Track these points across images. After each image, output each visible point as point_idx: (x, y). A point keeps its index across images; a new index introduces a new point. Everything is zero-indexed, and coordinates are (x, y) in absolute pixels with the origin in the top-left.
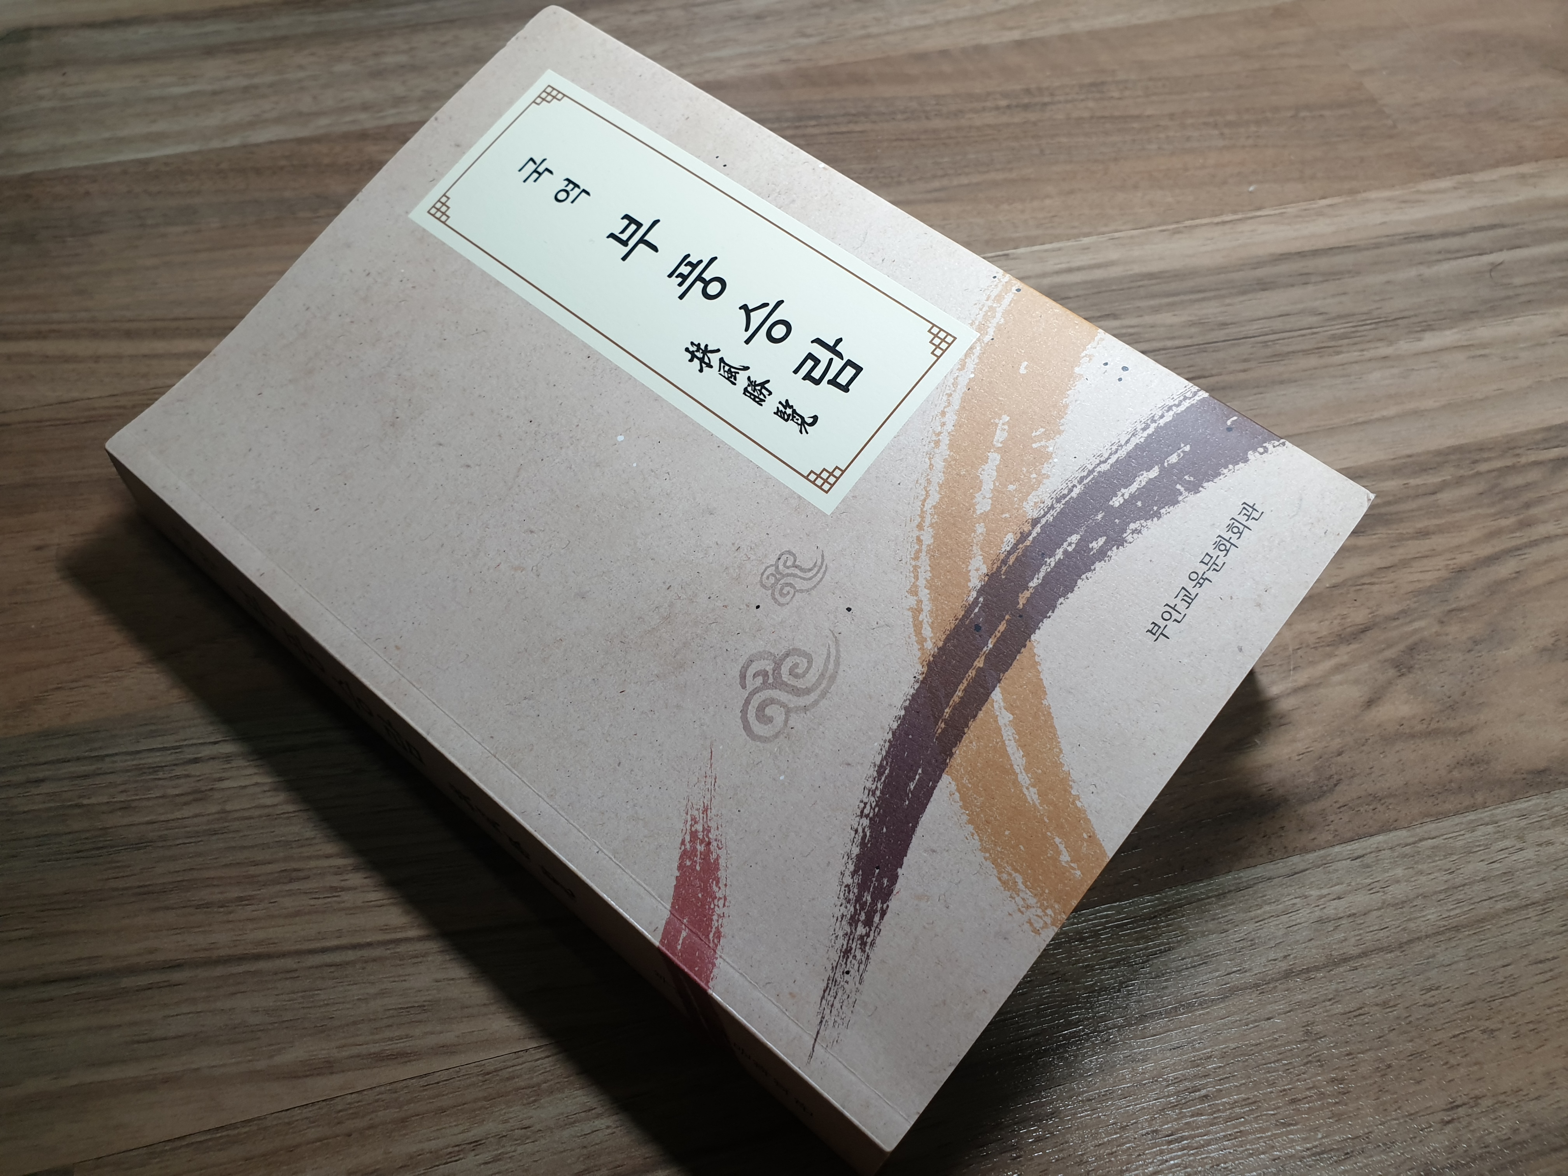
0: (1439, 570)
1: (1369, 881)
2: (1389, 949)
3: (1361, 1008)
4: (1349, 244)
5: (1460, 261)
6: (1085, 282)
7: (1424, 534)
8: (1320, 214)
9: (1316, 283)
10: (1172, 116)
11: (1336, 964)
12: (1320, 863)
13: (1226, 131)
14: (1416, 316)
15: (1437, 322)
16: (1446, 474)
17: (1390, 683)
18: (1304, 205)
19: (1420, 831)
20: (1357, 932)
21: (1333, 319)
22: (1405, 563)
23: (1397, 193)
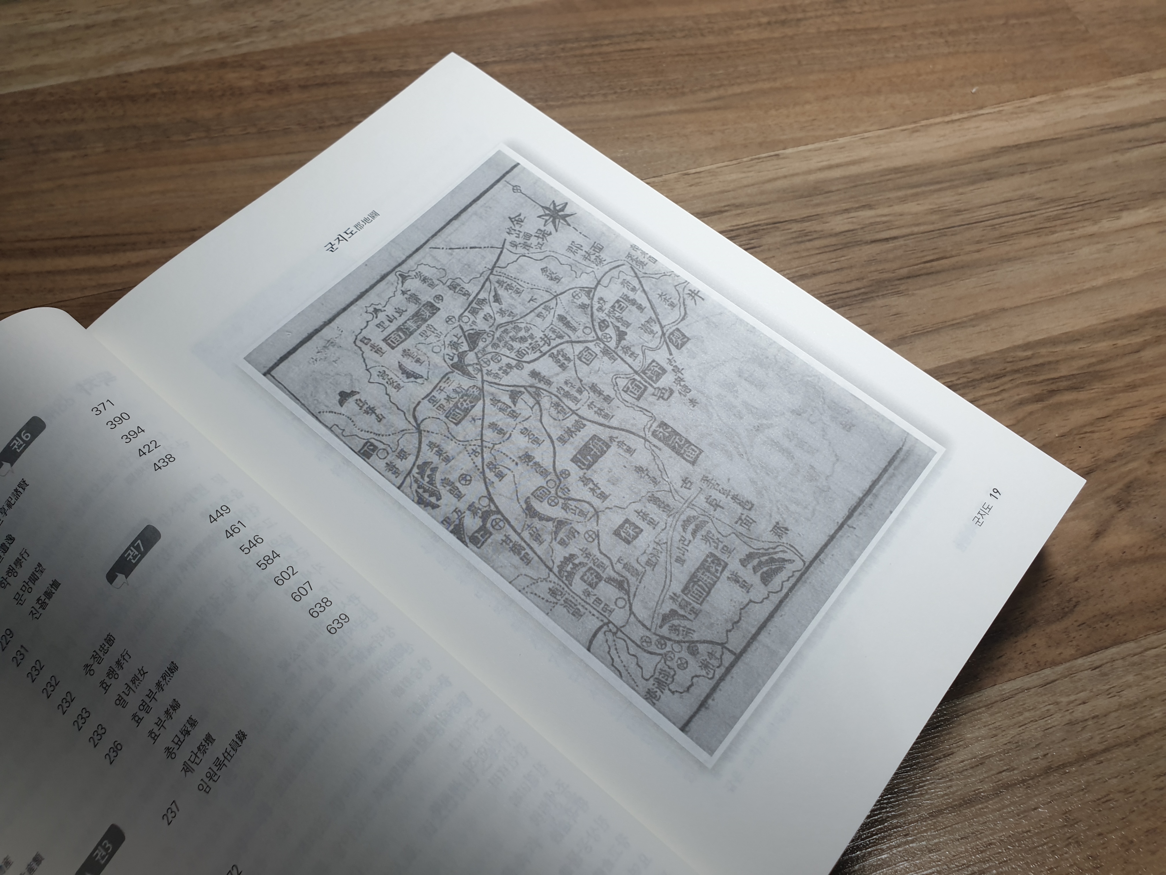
0: (1146, 418)
1: (1107, 687)
2: (1127, 744)
3: (1108, 795)
4: (1057, 137)
5: (1147, 149)
6: (844, 177)
7: (1132, 387)
8: (1031, 110)
9: (1031, 172)
10: (904, 27)
11: (1086, 759)
12: (1067, 673)
13: (950, 39)
14: (1113, 197)
15: (1132, 202)
16: (1147, 335)
17: (1113, 517)
18: (1017, 103)
19: (1145, 643)
20: (1101, 732)
21: (1047, 203)
22: (1118, 413)
23: (1093, 90)
